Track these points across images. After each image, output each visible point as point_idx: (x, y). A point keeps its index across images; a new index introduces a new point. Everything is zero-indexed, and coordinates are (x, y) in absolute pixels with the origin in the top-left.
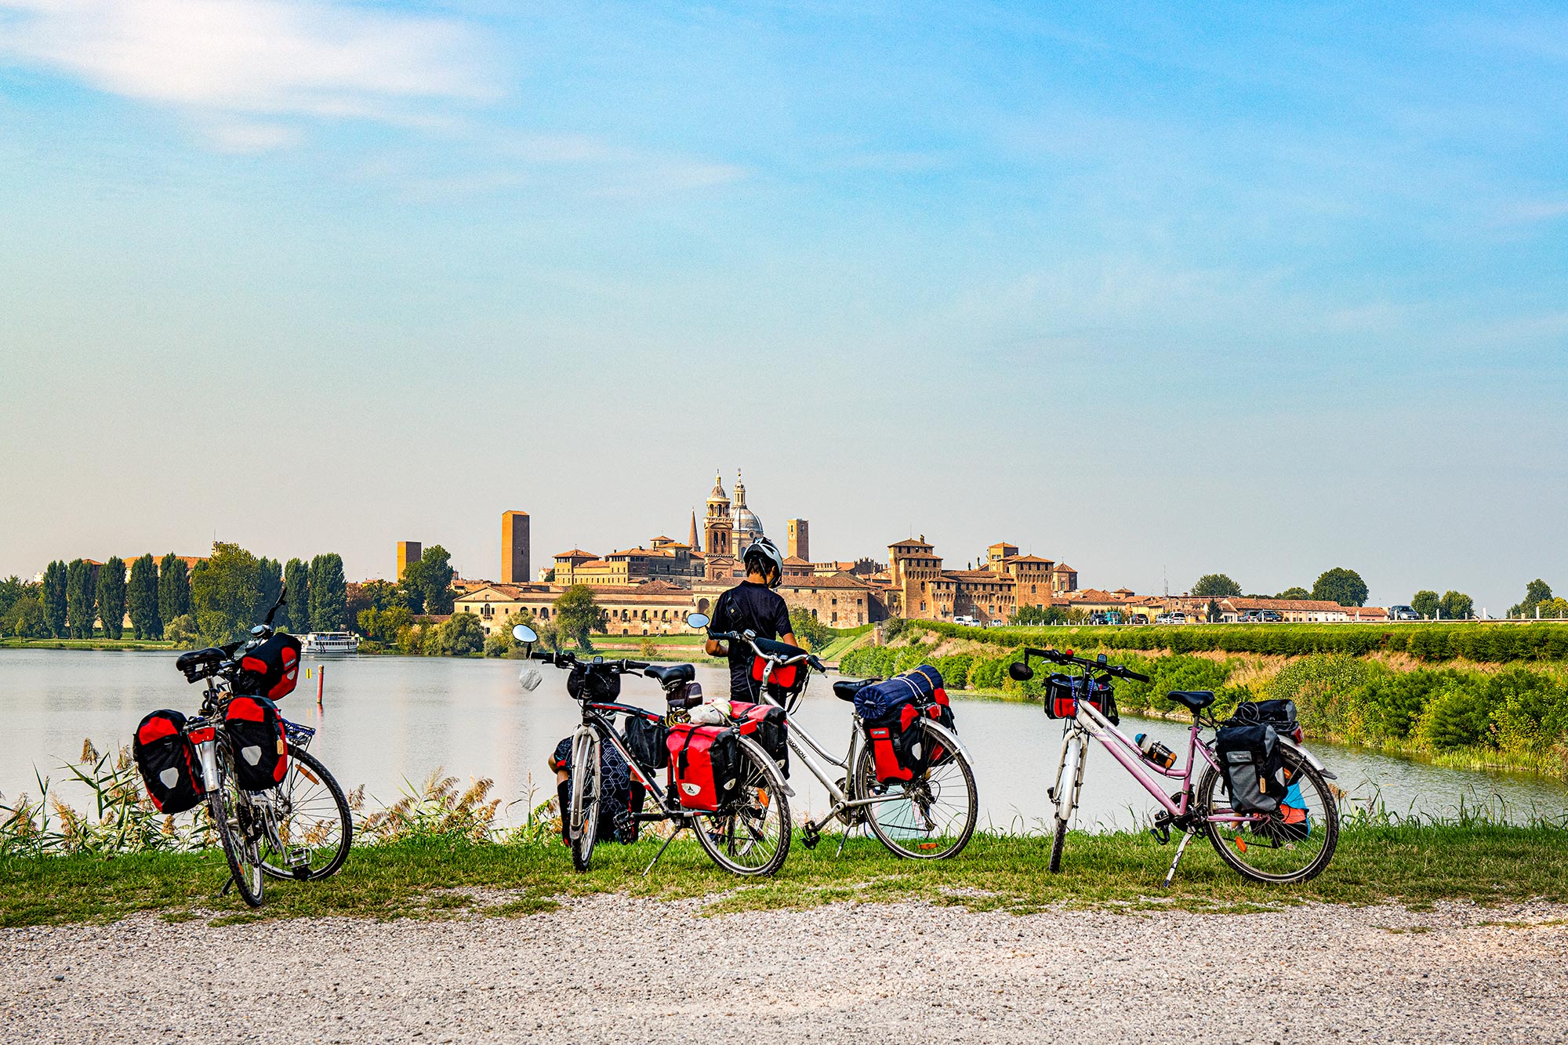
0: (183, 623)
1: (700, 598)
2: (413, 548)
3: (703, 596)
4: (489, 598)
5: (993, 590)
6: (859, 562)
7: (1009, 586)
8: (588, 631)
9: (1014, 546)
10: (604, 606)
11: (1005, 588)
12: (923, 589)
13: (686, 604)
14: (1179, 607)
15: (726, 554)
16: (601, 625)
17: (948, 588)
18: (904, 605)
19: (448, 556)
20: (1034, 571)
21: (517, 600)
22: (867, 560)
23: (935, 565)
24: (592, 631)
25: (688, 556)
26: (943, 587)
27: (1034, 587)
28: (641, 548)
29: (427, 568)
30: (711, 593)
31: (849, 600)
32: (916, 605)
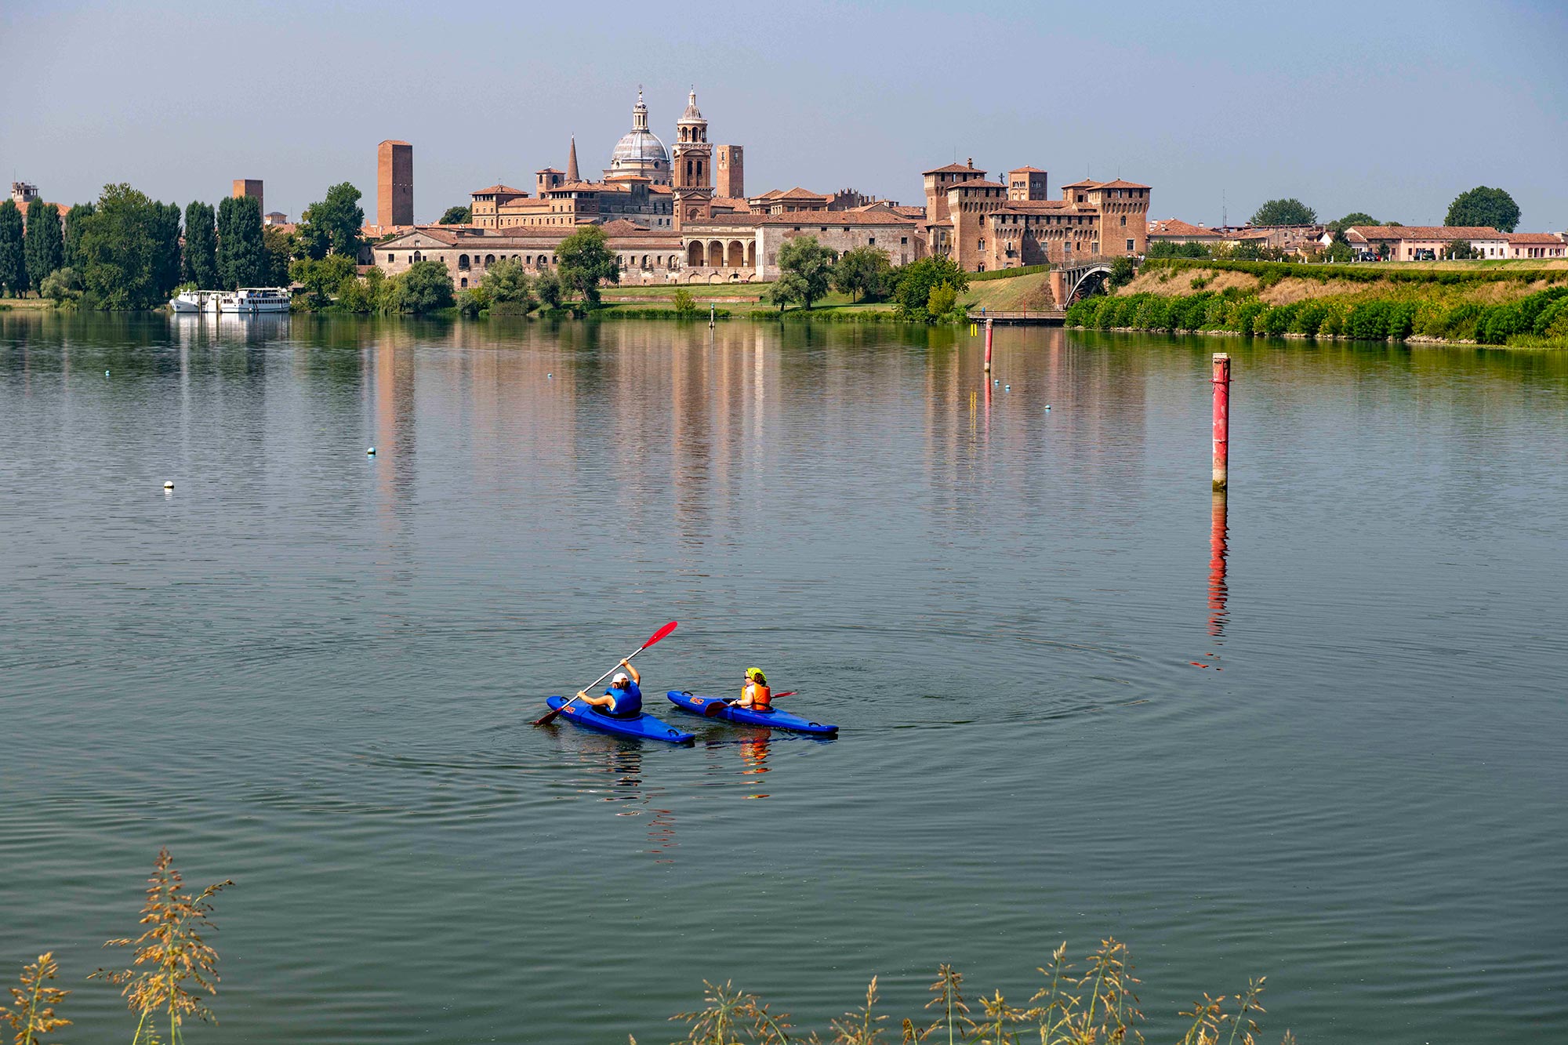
0: (64, 279)
1: (690, 241)
2: (254, 187)
3: (696, 238)
4: (418, 245)
5: (1070, 223)
6: (839, 195)
7: (1091, 218)
8: (597, 281)
9: (1041, 170)
10: (619, 253)
11: (1085, 222)
12: (982, 224)
13: (675, 248)
14: (1288, 238)
15: (703, 187)
16: (613, 276)
17: (1015, 221)
18: (956, 247)
19: (358, 195)
20: (1124, 199)
21: (455, 246)
22: (850, 191)
23: (998, 195)
24: (602, 281)
25: (646, 191)
26: (1010, 222)
27: (1124, 219)
28: (588, 181)
29: (334, 210)
30: (706, 234)
31: (891, 239)
32: (972, 242)
